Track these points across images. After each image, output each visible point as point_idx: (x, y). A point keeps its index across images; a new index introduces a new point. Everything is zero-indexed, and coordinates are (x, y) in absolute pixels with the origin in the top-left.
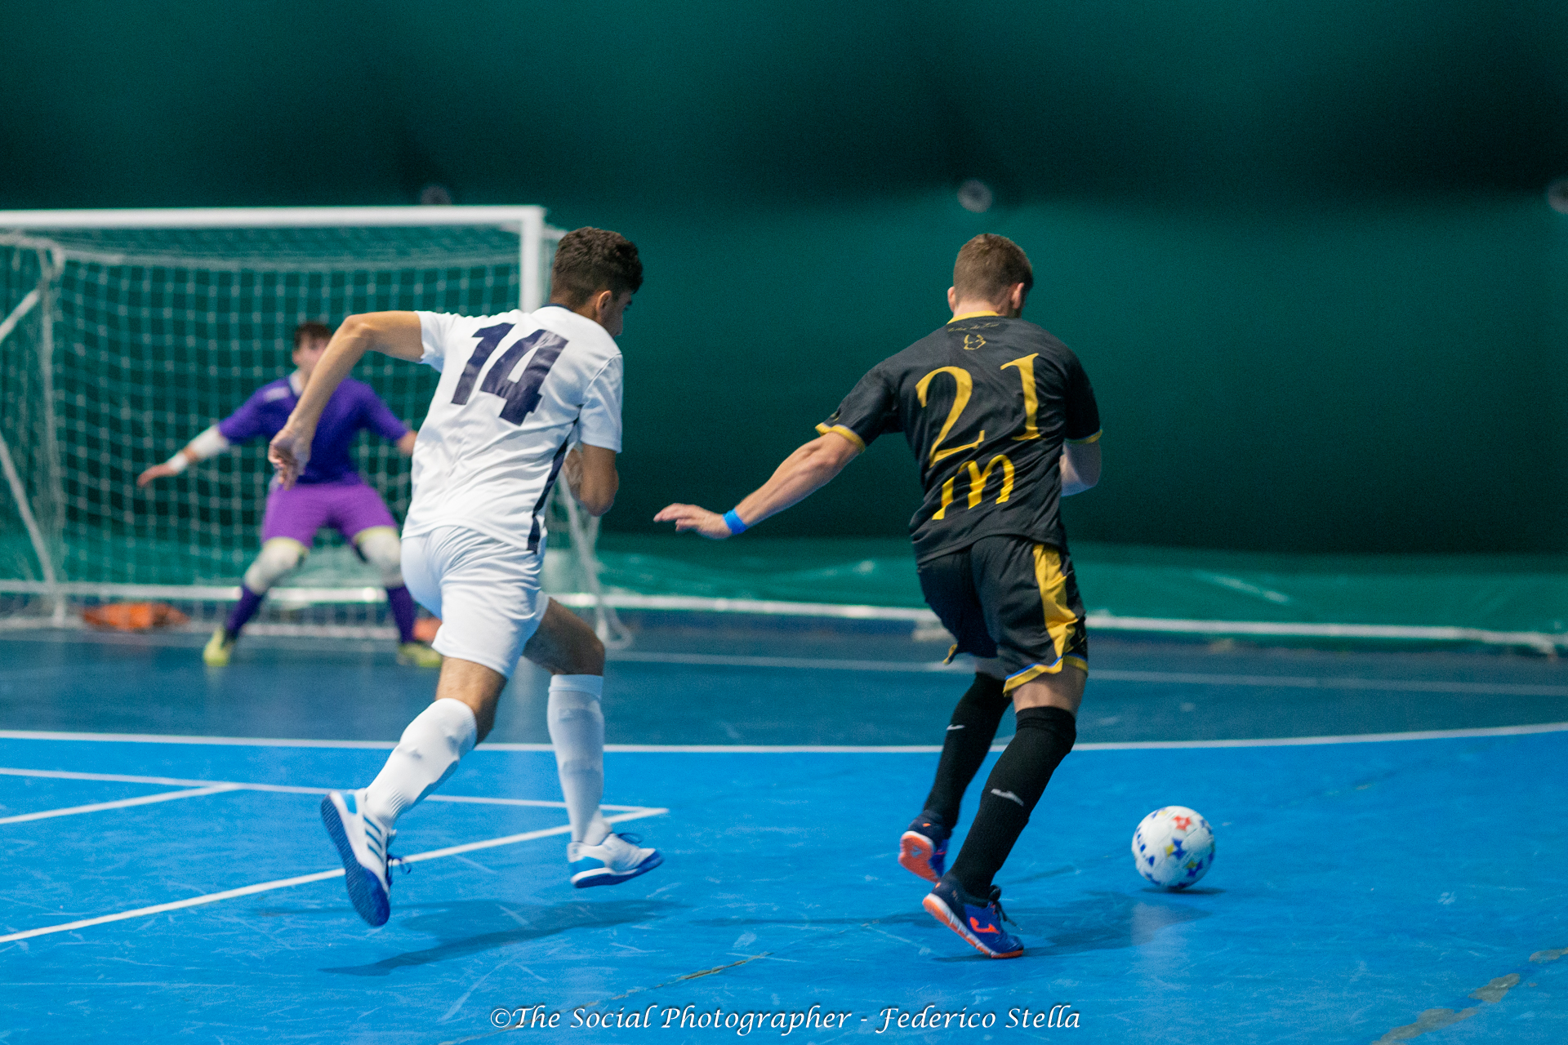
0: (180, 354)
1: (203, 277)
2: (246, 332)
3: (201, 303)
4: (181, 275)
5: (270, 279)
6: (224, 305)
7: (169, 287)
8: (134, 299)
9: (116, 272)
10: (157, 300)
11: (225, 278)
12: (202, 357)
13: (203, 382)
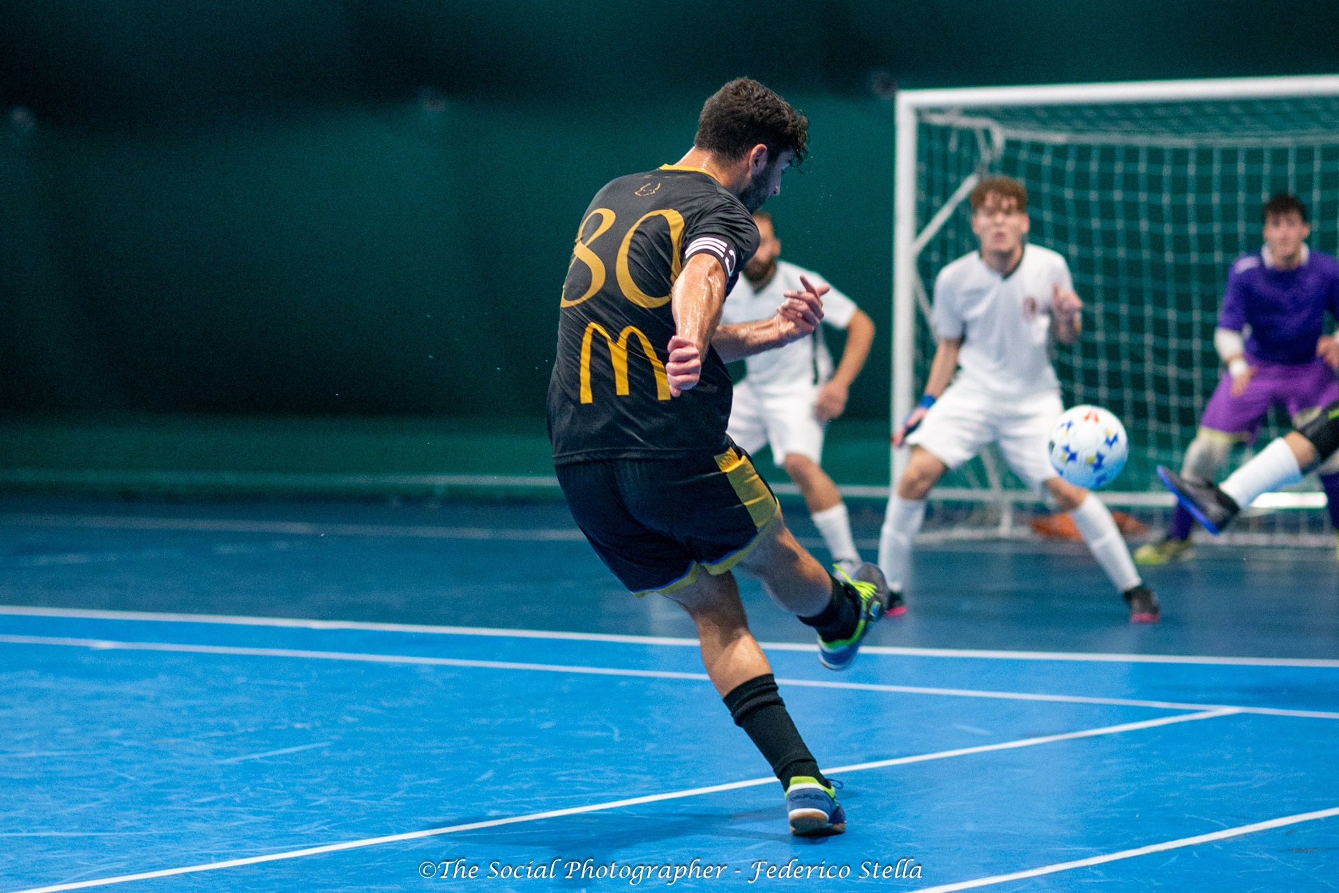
0: (1133, 240)
1: (1156, 155)
2: (1204, 214)
3: (1155, 184)
4: (1131, 154)
5: (1230, 156)
6: (1179, 186)
7: (1119, 168)
8: (1082, 181)
9: (1060, 152)
10: (1106, 182)
11: (1180, 156)
12: (1157, 243)
13: (1158, 270)
